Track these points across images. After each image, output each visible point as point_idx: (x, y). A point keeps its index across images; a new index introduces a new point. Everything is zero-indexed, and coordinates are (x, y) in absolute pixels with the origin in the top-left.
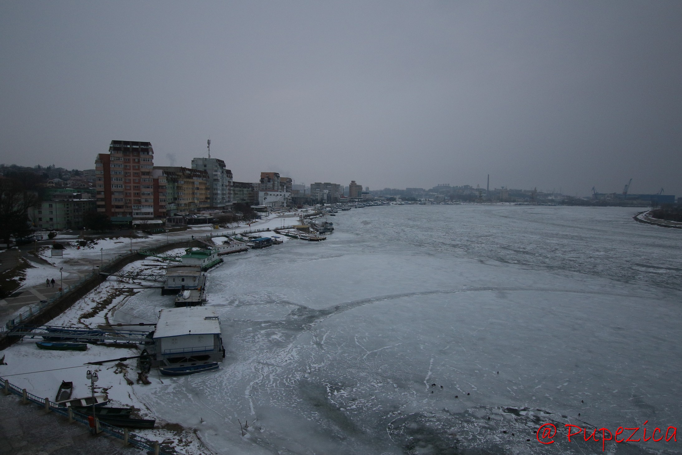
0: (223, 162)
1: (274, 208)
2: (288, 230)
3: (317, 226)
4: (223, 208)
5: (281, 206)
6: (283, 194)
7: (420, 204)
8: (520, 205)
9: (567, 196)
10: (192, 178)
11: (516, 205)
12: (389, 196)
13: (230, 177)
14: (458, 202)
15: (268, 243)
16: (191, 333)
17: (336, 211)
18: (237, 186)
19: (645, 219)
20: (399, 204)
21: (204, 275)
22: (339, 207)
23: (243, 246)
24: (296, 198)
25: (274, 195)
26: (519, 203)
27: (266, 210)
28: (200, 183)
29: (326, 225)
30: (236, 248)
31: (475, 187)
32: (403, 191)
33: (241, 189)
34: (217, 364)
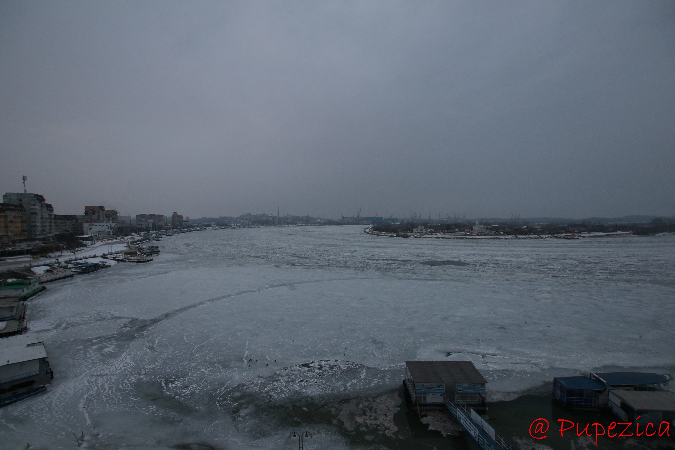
0: (42, 197)
1: (99, 237)
2: (115, 255)
3: (144, 250)
4: (44, 239)
5: (107, 235)
6: (108, 224)
7: (230, 228)
8: (300, 226)
9: (327, 219)
10: (5, 212)
11: (297, 226)
12: (206, 223)
13: (51, 211)
14: (258, 225)
15: (96, 268)
16: (10, 363)
17: (161, 237)
18: (59, 219)
19: (370, 232)
20: (214, 229)
21: (23, 304)
22: (163, 233)
23: (69, 273)
24: (122, 227)
25: (100, 225)
26: (299, 225)
27: (92, 238)
28: (15, 217)
29: (153, 248)
30: (60, 275)
31: (269, 215)
32: (217, 219)
33: (64, 221)
34: (44, 387)
